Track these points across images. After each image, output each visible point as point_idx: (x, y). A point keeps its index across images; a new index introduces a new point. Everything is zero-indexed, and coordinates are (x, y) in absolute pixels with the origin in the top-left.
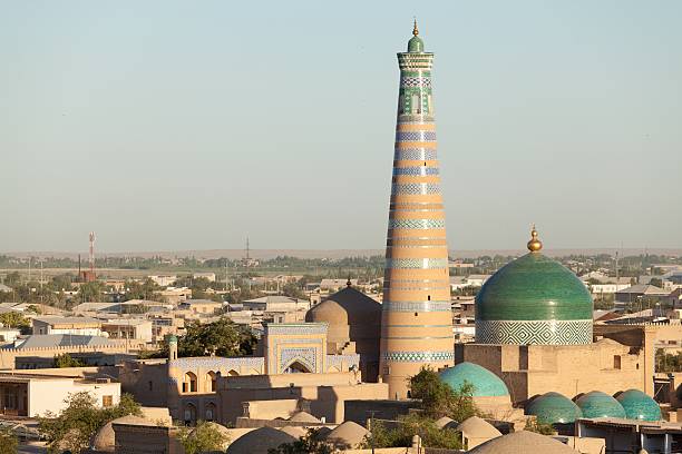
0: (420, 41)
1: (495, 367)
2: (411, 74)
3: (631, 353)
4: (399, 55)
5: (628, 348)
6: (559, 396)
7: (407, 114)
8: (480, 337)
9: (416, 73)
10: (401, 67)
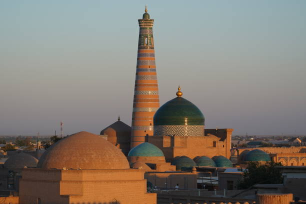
0: (148, 14)
1: (160, 145)
2: (144, 28)
3: (220, 140)
4: (139, 20)
5: (220, 139)
6: (187, 157)
7: (142, 46)
8: (156, 133)
9: (146, 28)
10: (140, 26)
